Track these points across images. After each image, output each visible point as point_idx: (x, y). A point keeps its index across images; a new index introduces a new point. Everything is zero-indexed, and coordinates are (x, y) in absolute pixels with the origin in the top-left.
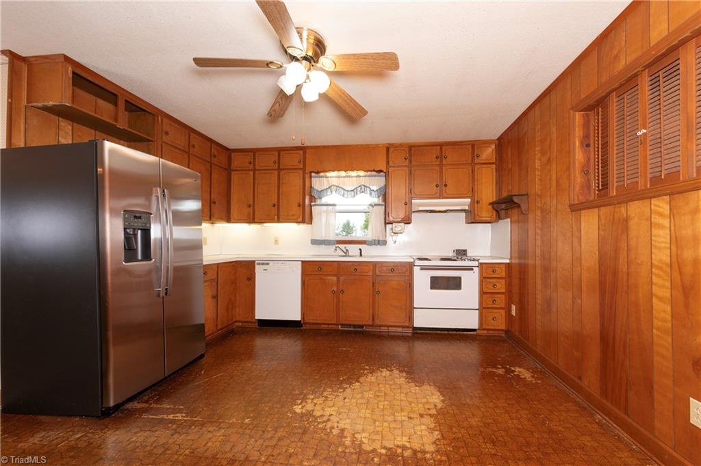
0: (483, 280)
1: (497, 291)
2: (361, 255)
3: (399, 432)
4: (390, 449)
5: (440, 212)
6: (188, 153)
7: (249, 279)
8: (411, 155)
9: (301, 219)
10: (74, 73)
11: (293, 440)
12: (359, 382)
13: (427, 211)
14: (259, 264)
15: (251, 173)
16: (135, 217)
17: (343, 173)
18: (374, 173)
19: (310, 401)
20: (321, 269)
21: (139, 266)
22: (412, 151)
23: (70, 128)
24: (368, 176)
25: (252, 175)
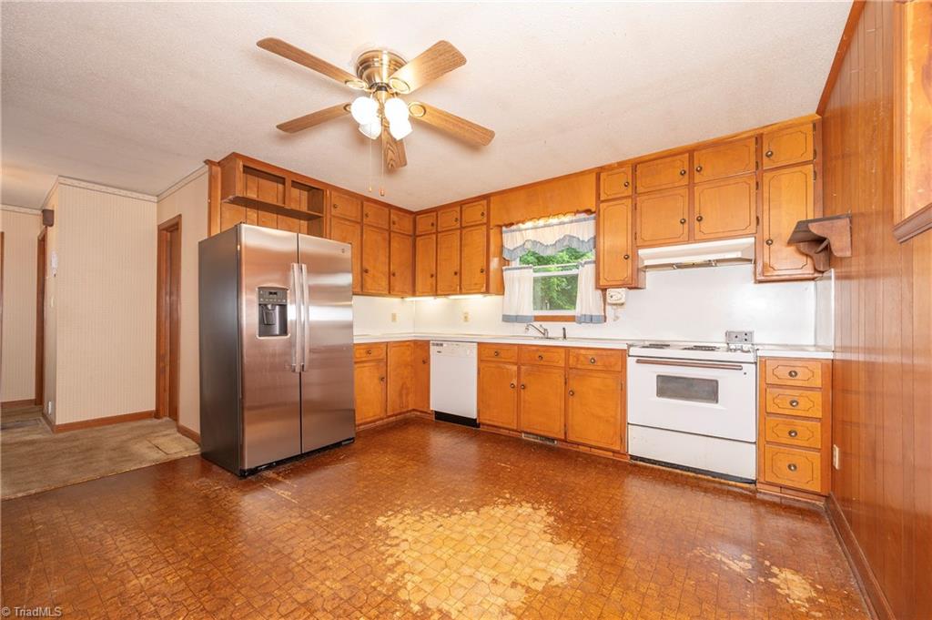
0: (765, 388)
1: (799, 413)
2: (565, 337)
3: (461, 593)
4: (428, 609)
5: (693, 265)
6: (361, 224)
7: (424, 362)
8: (634, 177)
9: (484, 289)
10: (244, 166)
11: (342, 553)
12: (478, 511)
13: (671, 265)
14: (434, 344)
15: (434, 236)
16: (271, 293)
17: (541, 222)
18: (583, 216)
19: (402, 516)
20: (497, 354)
21: (275, 341)
22: (638, 171)
23: (256, 215)
24: (576, 221)
25: (435, 239)
